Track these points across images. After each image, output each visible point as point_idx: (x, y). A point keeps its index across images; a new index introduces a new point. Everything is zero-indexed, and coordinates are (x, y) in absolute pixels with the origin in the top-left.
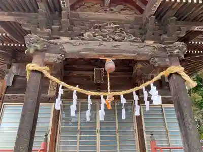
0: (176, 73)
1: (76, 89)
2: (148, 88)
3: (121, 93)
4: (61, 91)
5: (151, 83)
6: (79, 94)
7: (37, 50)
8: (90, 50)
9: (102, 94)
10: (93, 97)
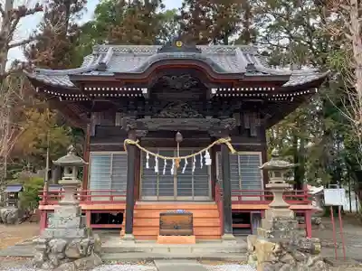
0: (224, 144)
1: (157, 156)
2: (204, 154)
3: (186, 158)
4: (148, 157)
5: (206, 150)
6: (159, 159)
7: (130, 129)
8: (164, 126)
9: (173, 159)
10: (168, 161)
